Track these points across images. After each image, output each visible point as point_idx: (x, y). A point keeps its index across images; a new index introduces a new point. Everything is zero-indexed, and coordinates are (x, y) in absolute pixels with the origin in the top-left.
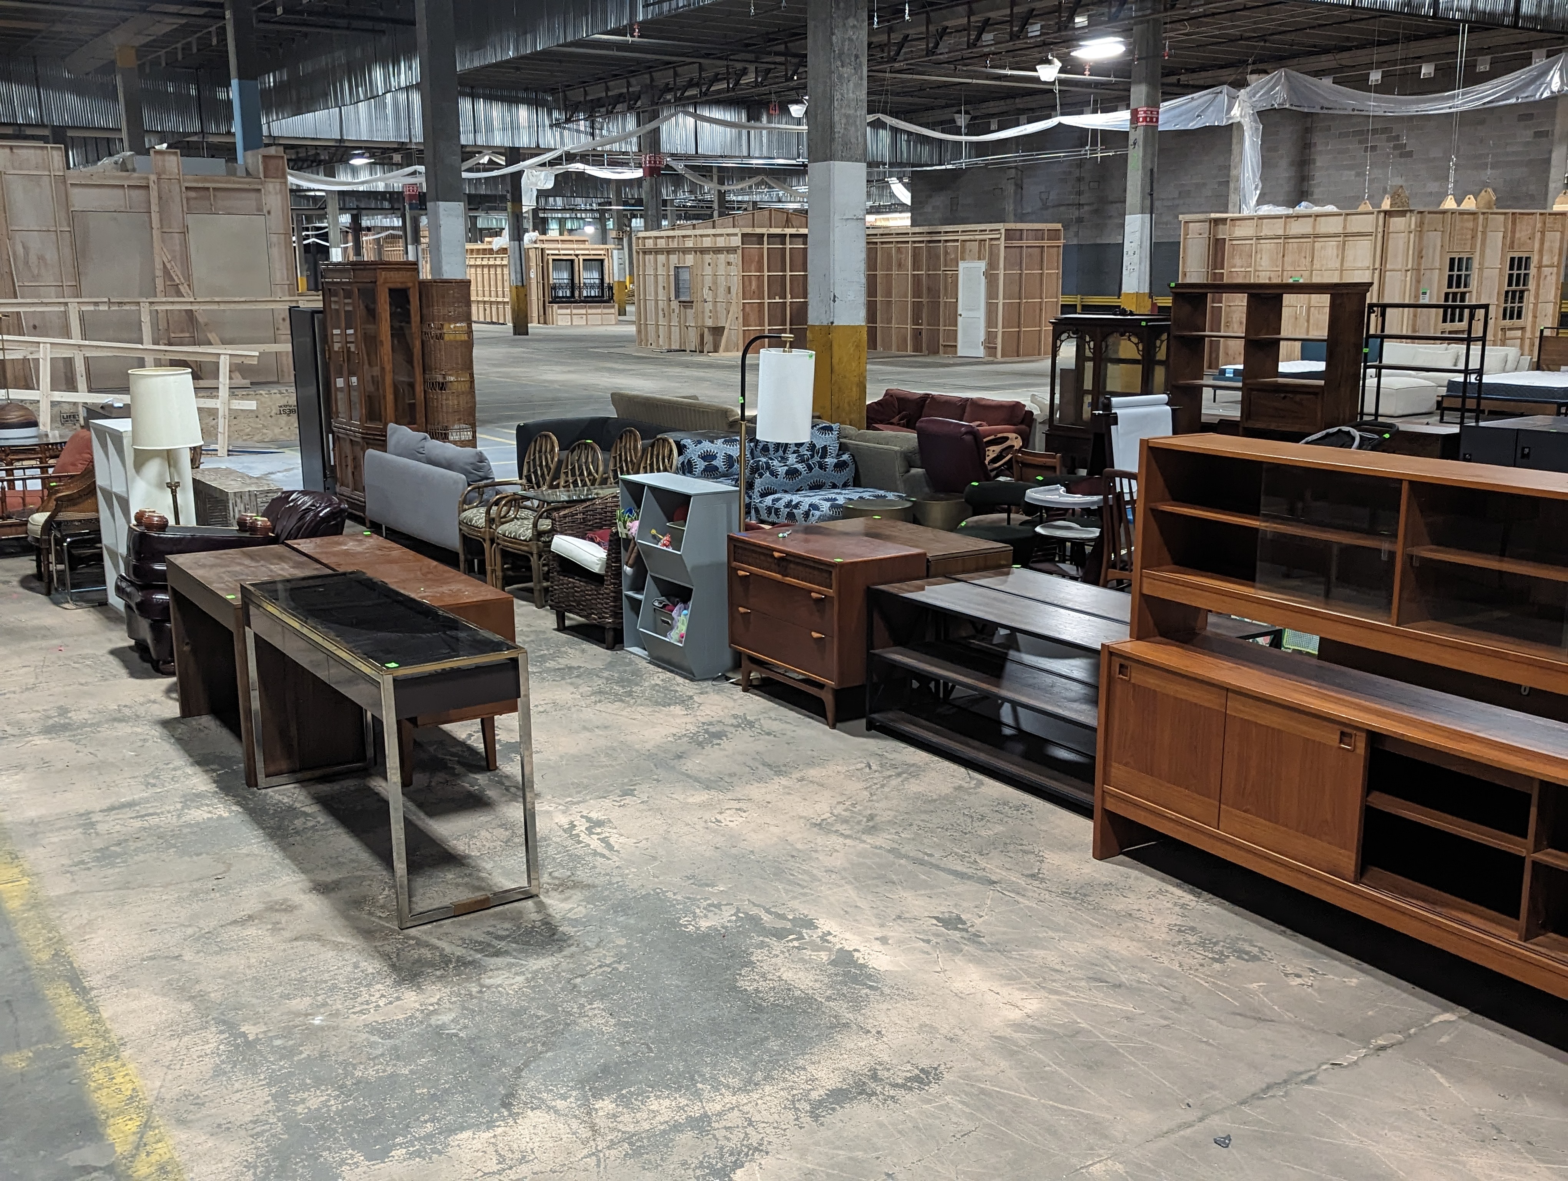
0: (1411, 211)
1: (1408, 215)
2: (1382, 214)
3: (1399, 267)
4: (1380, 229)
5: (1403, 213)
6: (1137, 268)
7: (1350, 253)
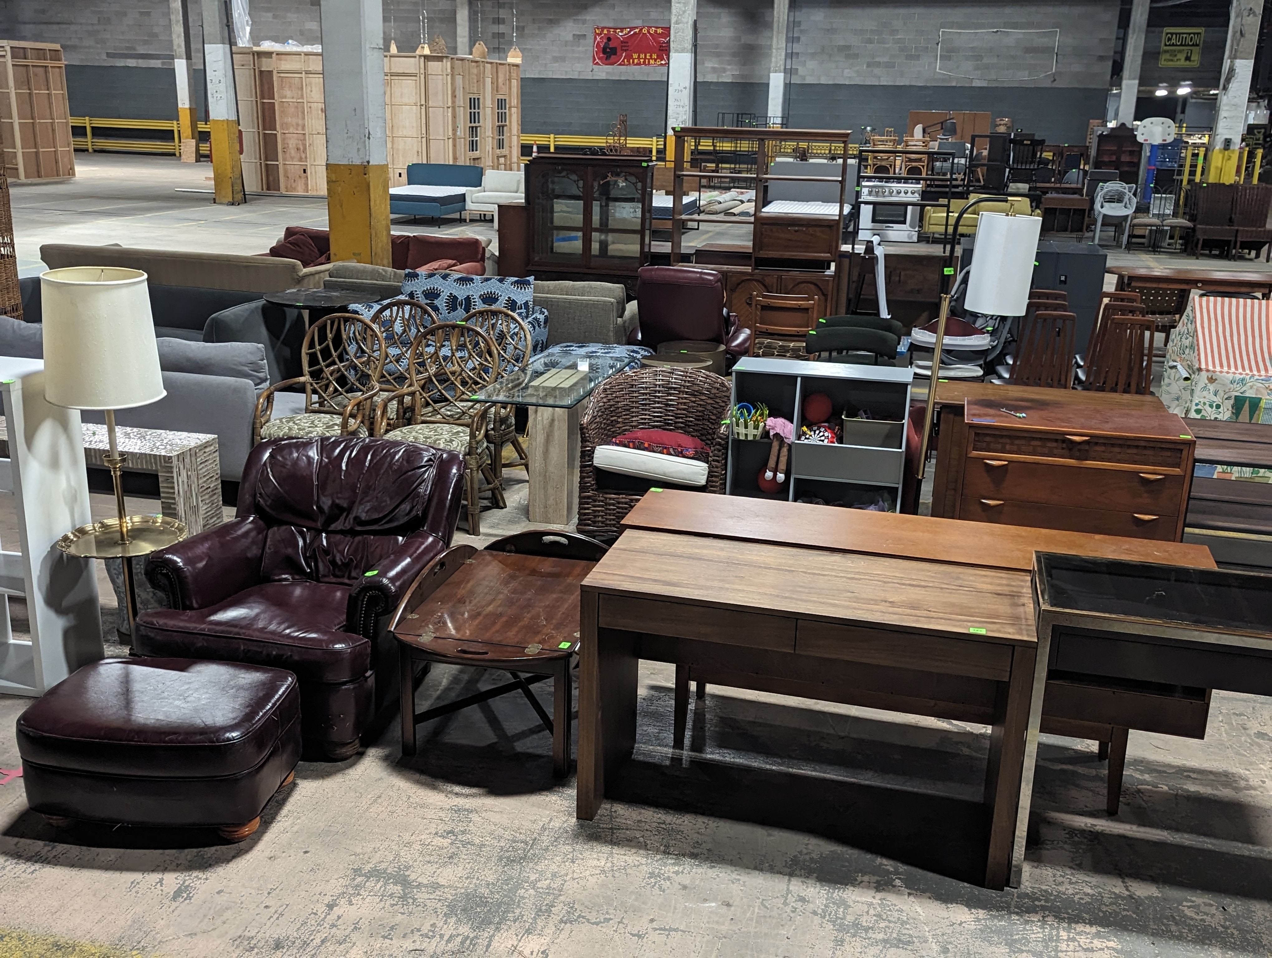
0: (447, 57)
1: (445, 60)
2: (422, 59)
3: (441, 104)
4: (422, 71)
5: (440, 59)
6: (224, 96)
7: (397, 91)
